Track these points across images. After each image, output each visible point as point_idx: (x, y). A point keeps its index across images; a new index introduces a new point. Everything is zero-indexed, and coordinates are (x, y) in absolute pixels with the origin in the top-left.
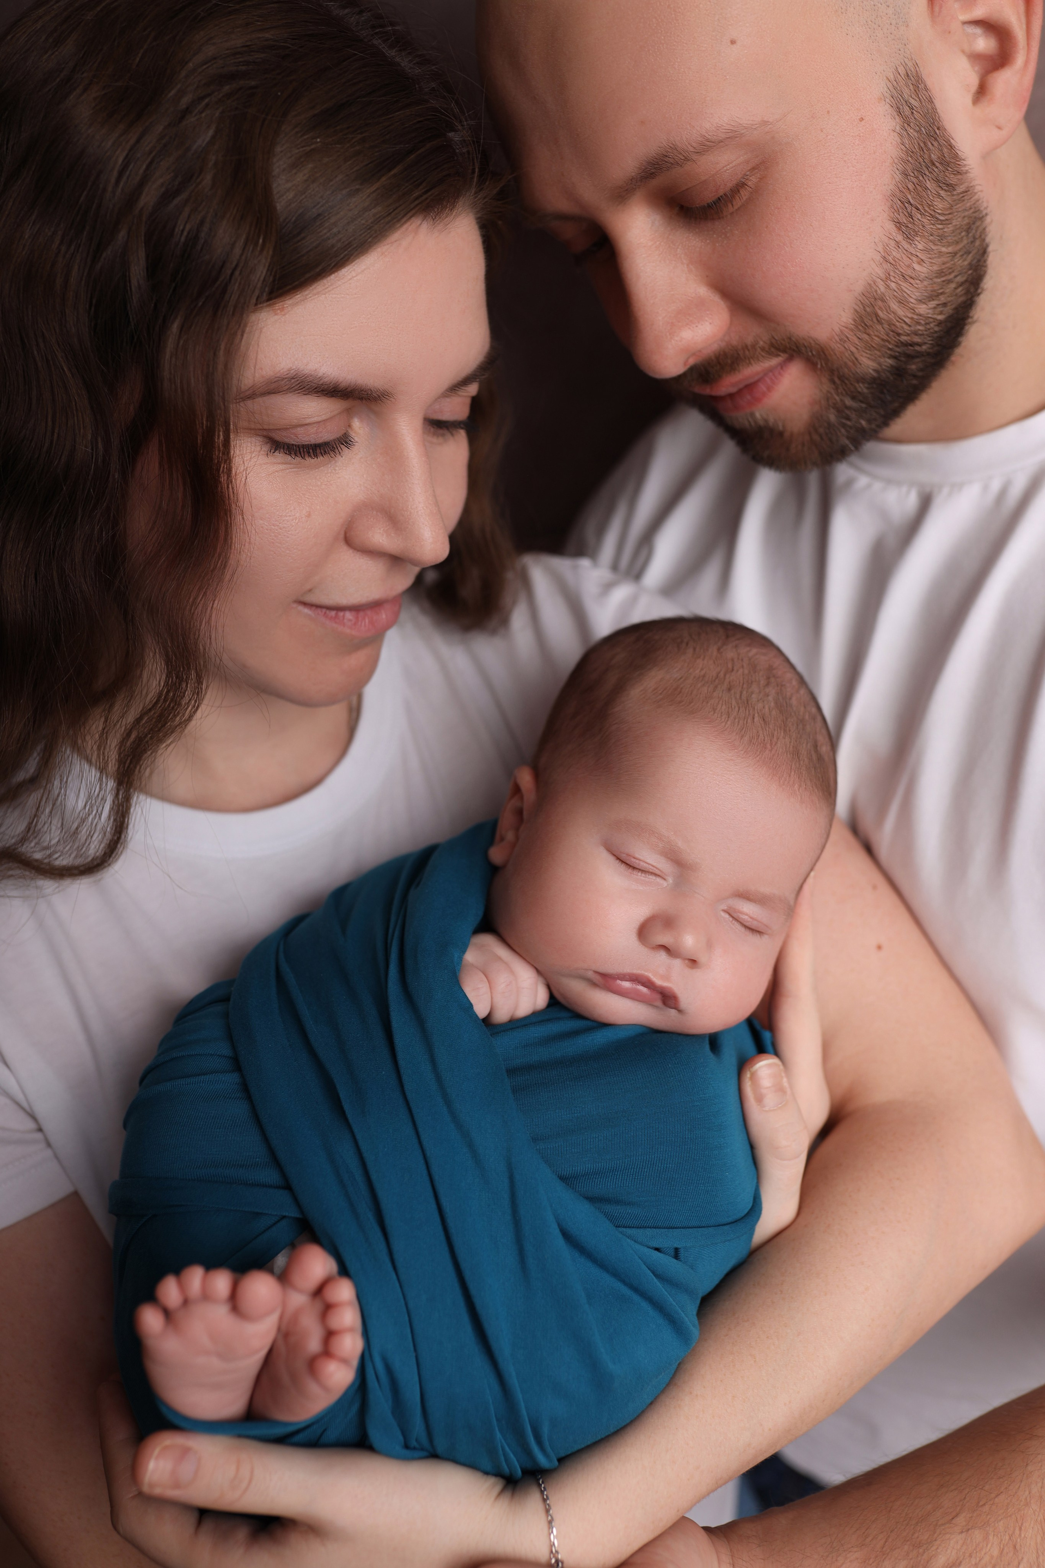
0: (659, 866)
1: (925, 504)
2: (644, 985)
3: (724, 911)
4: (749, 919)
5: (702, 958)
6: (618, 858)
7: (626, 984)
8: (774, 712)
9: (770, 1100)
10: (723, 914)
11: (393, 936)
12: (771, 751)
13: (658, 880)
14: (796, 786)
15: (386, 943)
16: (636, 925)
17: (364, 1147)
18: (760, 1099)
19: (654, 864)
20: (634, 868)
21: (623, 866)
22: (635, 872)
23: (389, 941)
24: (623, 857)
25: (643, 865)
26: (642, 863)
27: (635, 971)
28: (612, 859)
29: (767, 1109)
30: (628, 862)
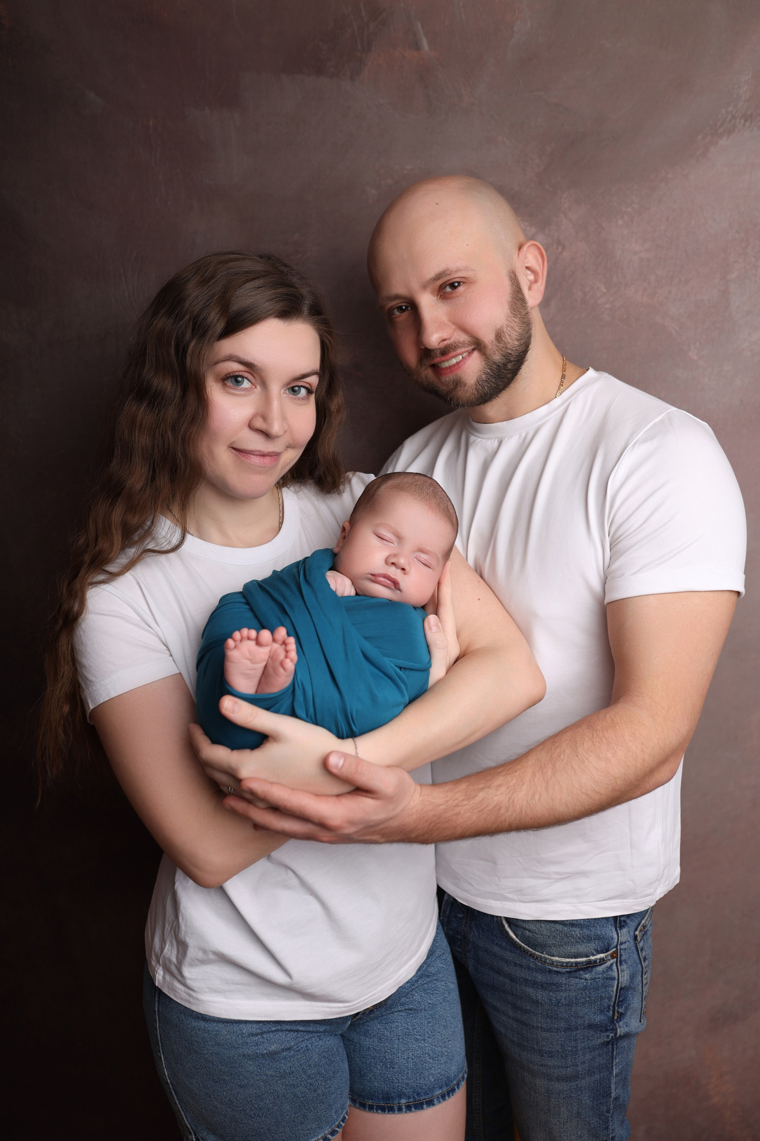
0: (392, 538)
1: (500, 443)
2: (388, 579)
3: (415, 557)
4: (424, 560)
5: (407, 568)
6: (378, 536)
7: (382, 579)
8: (431, 493)
9: (434, 629)
10: (415, 558)
11: (301, 569)
12: (429, 501)
13: (392, 544)
14: (438, 514)
15: (298, 573)
16: (384, 558)
17: (293, 620)
18: (430, 629)
19: (390, 538)
20: (383, 539)
21: (379, 538)
22: (384, 541)
23: (299, 571)
24: (380, 535)
25: (386, 538)
26: (386, 537)
27: (384, 573)
28: (376, 536)
29: (433, 632)
30: (381, 537)
